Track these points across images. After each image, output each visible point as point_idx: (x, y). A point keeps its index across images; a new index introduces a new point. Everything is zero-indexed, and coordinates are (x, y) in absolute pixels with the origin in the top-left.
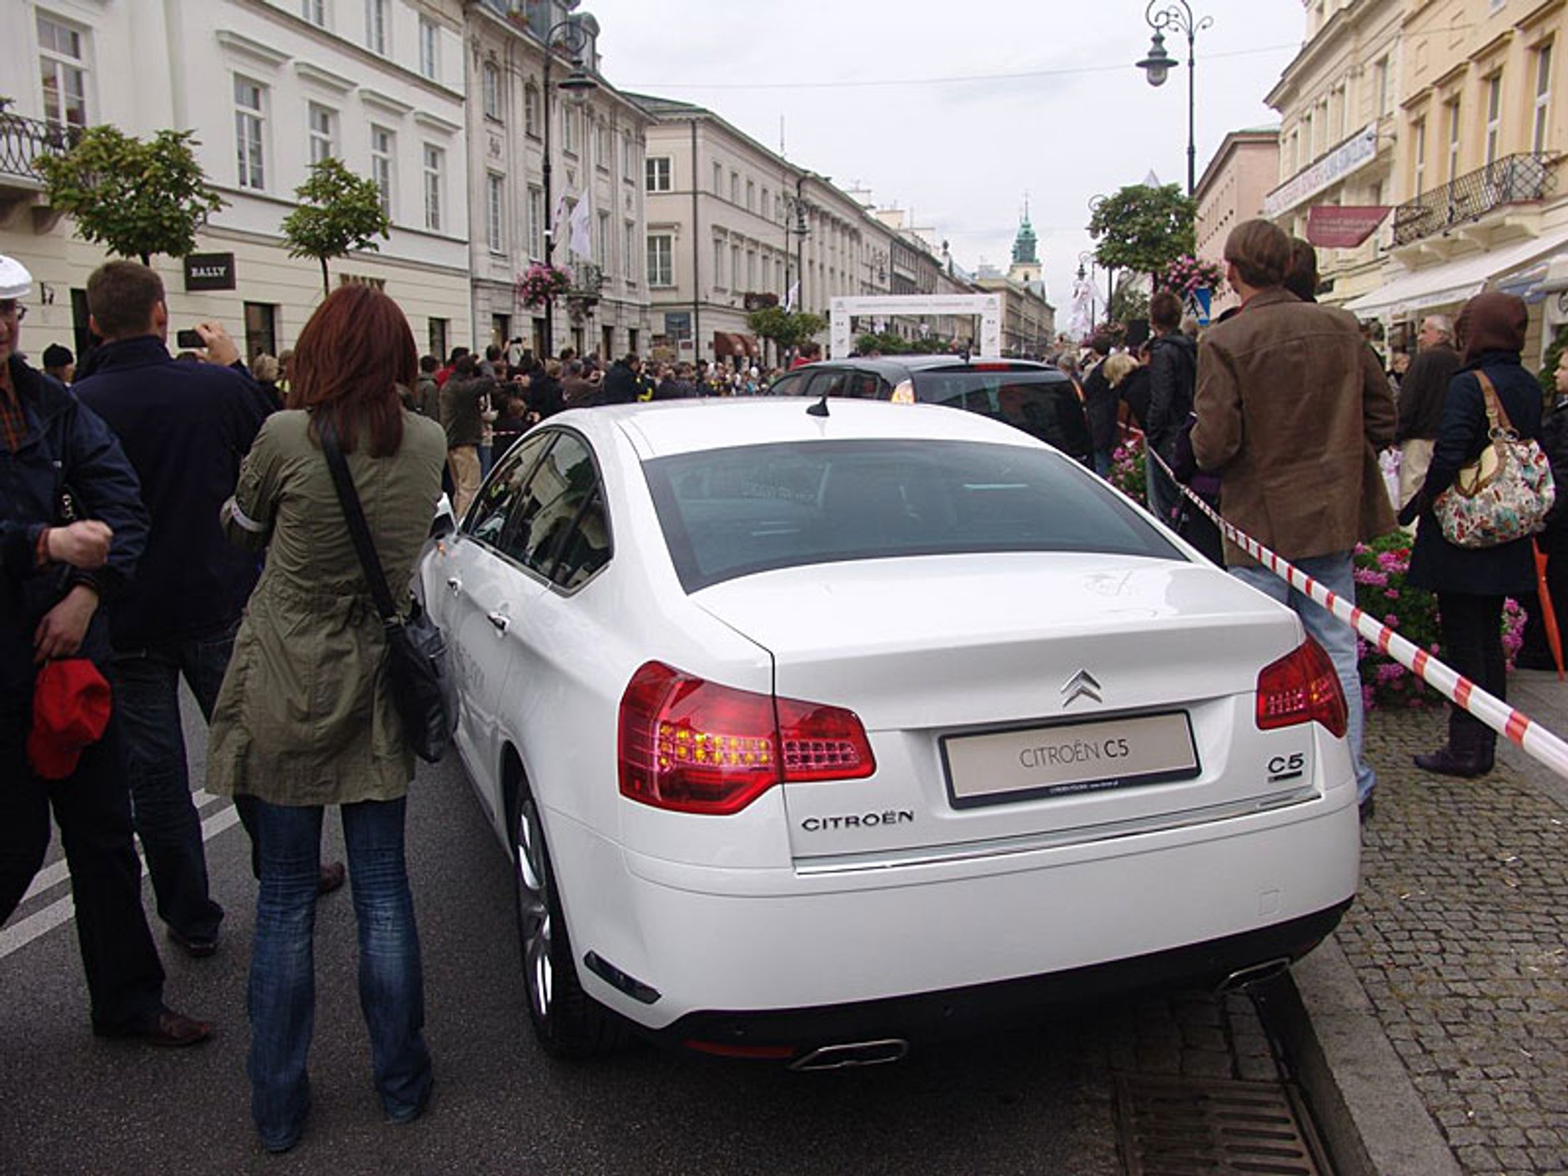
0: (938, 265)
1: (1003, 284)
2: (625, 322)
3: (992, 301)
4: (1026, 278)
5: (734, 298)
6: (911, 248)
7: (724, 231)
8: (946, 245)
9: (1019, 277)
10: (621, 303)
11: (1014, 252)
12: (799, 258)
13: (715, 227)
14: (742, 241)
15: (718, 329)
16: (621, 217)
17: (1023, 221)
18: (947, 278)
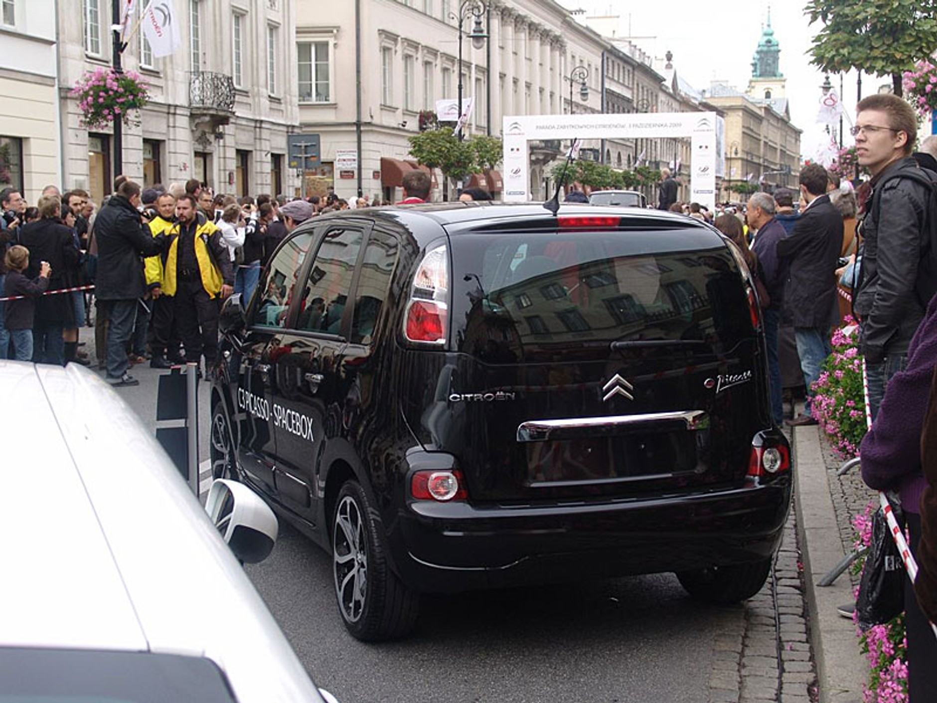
0: (659, 80)
1: (739, 103)
2: (266, 146)
3: (704, 122)
4: (768, 95)
5: (406, 119)
6: (626, 60)
7: (394, 38)
8: (669, 57)
9: (758, 95)
10: (261, 122)
11: (754, 65)
12: (488, 70)
13: (382, 32)
14: (416, 48)
15: (387, 156)
16: (261, 16)
17: (766, 29)
18: (669, 94)
